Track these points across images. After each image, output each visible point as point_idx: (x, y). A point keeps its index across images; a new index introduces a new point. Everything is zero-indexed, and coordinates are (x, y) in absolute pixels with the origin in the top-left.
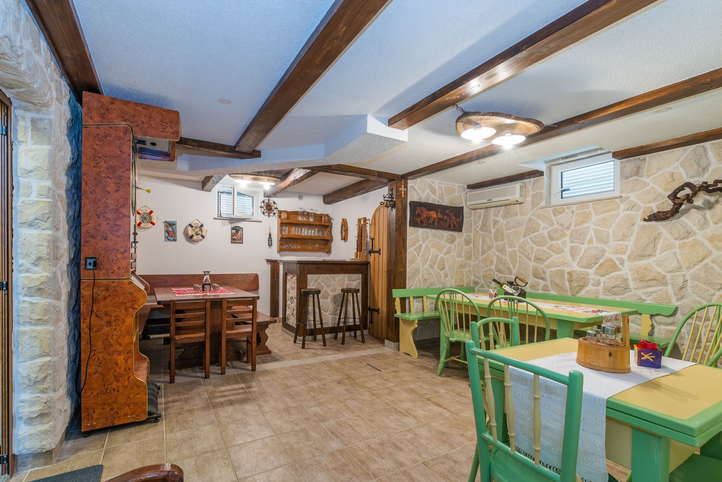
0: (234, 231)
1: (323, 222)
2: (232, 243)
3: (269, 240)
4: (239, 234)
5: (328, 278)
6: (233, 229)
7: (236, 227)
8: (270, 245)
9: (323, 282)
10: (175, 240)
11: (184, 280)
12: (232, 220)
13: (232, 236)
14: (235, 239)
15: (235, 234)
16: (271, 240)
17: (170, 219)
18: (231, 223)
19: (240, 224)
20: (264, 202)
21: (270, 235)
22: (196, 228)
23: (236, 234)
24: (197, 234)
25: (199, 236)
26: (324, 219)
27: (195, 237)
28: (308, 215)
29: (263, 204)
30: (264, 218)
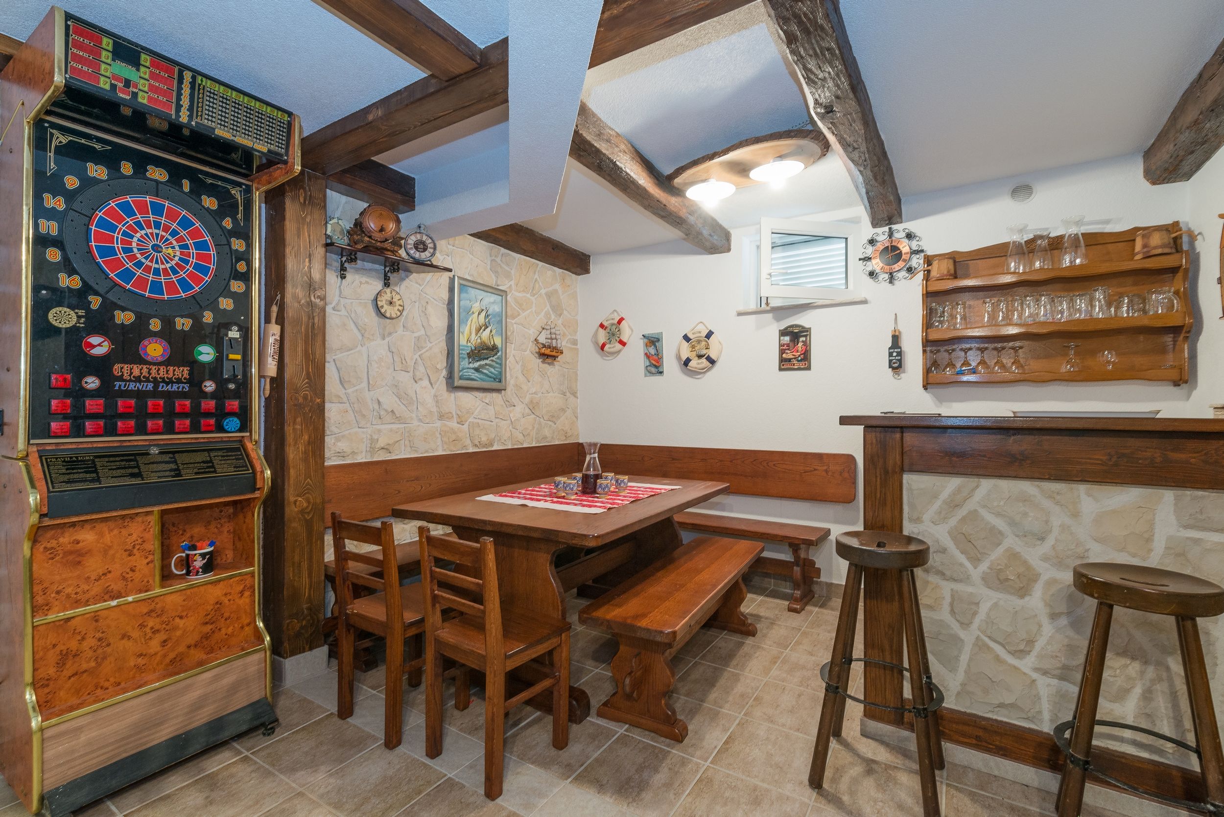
0: (787, 339)
1: (1138, 257)
2: (780, 369)
3: (891, 354)
4: (800, 345)
5: (1025, 499)
6: (783, 333)
7: (792, 326)
8: (897, 364)
9: (998, 515)
10: (661, 373)
11: (673, 459)
12: (780, 312)
13: (782, 352)
14: (790, 360)
15: (788, 345)
16: (900, 354)
17: (651, 331)
18: (778, 319)
19: (803, 320)
20: (872, 242)
21: (896, 339)
22: (699, 342)
23: (791, 345)
24: (700, 357)
25: (704, 360)
26: (1145, 246)
27: (693, 364)
28: (1056, 244)
29: (870, 251)
30: (879, 290)
